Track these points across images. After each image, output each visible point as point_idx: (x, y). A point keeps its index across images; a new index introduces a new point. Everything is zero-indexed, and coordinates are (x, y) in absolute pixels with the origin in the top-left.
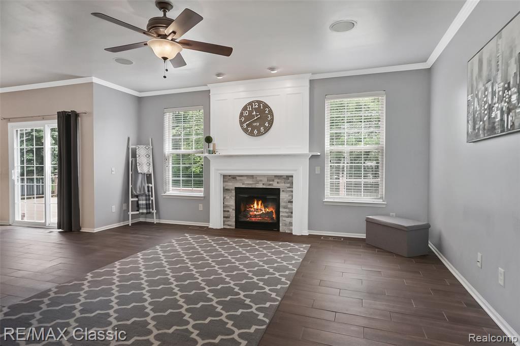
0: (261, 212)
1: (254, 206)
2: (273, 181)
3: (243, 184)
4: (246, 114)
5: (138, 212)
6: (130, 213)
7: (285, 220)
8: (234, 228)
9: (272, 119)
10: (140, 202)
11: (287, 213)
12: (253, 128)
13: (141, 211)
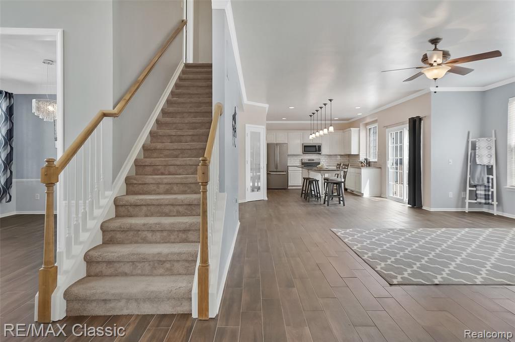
5: (475, 201)
6: (467, 201)
10: (478, 192)
13: (479, 200)
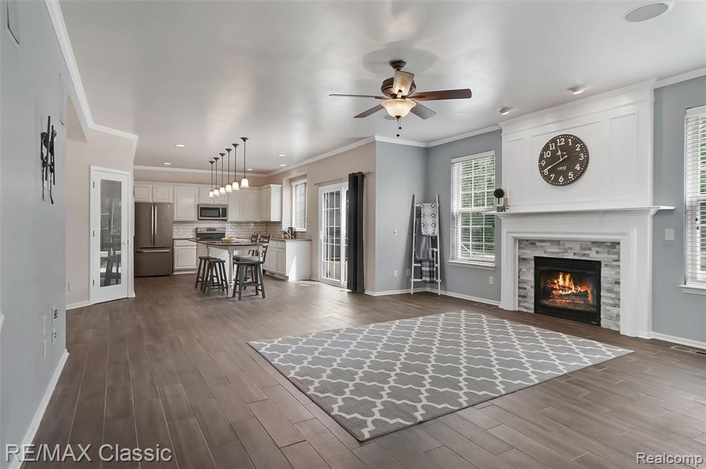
0: (570, 292)
1: (558, 282)
2: (590, 249)
3: (545, 252)
4: (548, 155)
5: (420, 280)
6: (413, 280)
7: (609, 311)
8: (533, 312)
9: (587, 159)
10: (423, 269)
11: (613, 299)
12: (558, 174)
13: (424, 279)
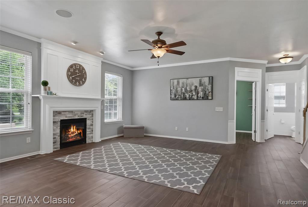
0: (75, 134)
2: (83, 114)
4: (72, 70)
7: (89, 136)
8: (59, 149)
9: (86, 77)
11: (90, 131)
12: (76, 81)
